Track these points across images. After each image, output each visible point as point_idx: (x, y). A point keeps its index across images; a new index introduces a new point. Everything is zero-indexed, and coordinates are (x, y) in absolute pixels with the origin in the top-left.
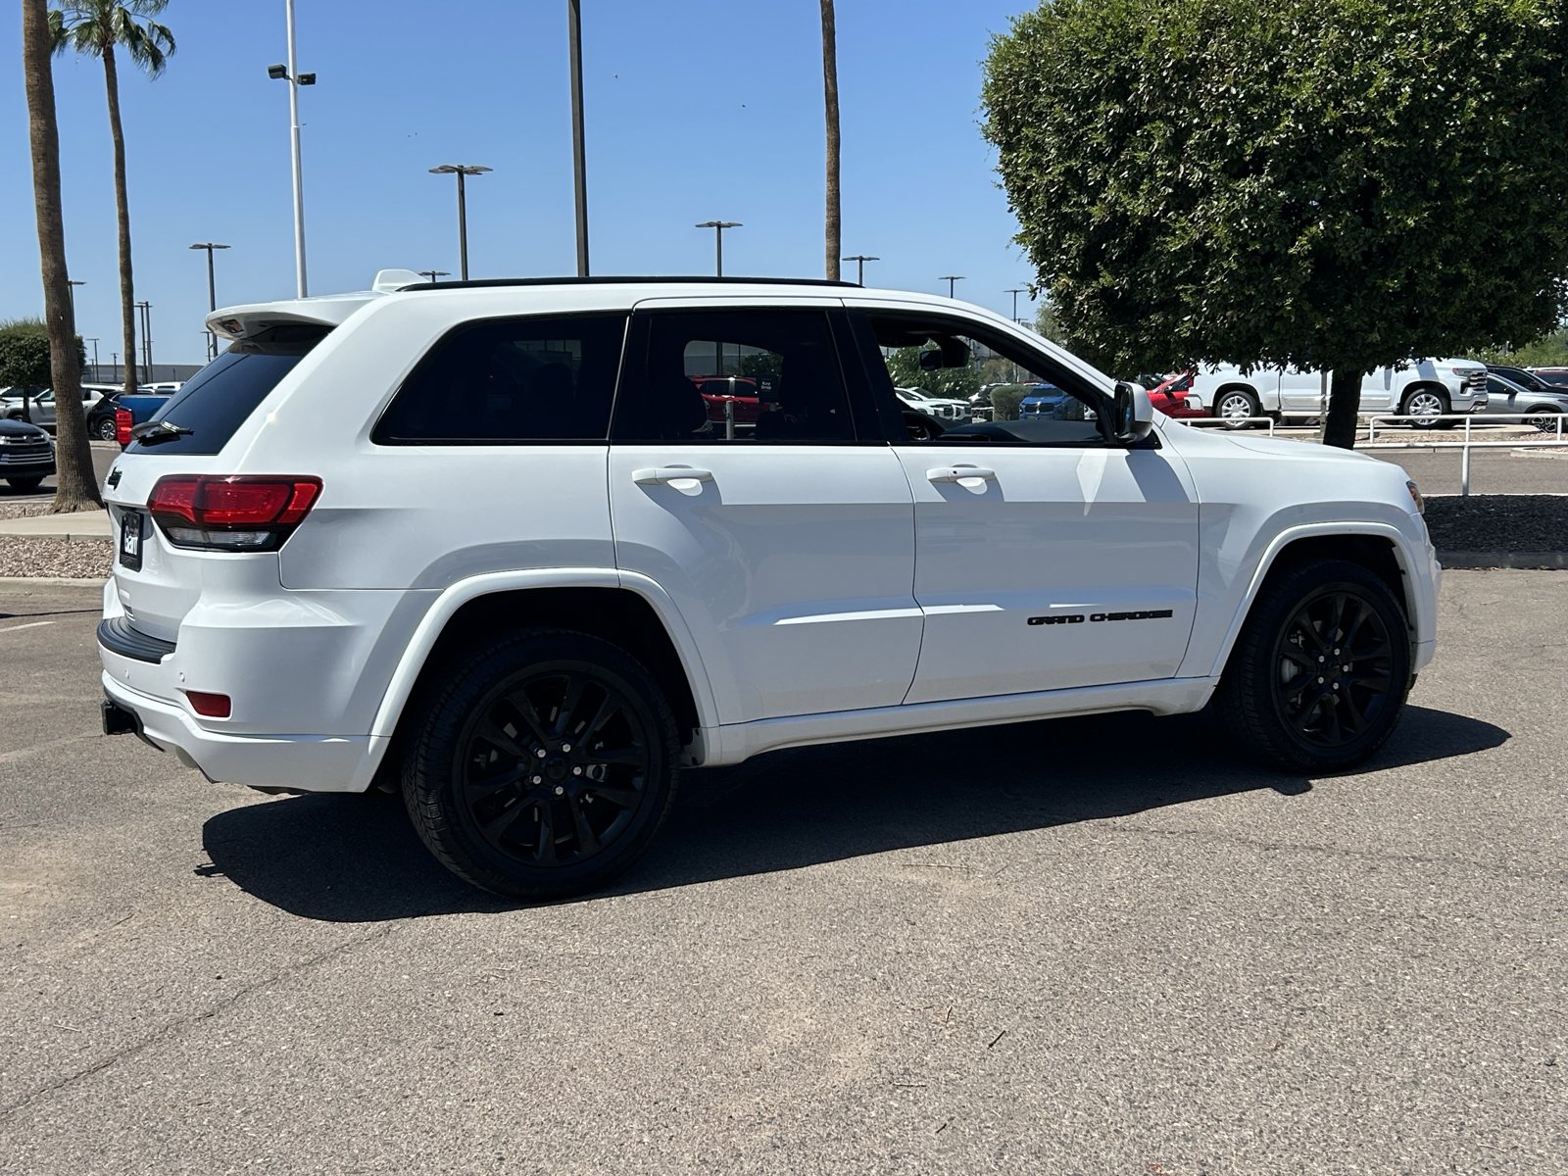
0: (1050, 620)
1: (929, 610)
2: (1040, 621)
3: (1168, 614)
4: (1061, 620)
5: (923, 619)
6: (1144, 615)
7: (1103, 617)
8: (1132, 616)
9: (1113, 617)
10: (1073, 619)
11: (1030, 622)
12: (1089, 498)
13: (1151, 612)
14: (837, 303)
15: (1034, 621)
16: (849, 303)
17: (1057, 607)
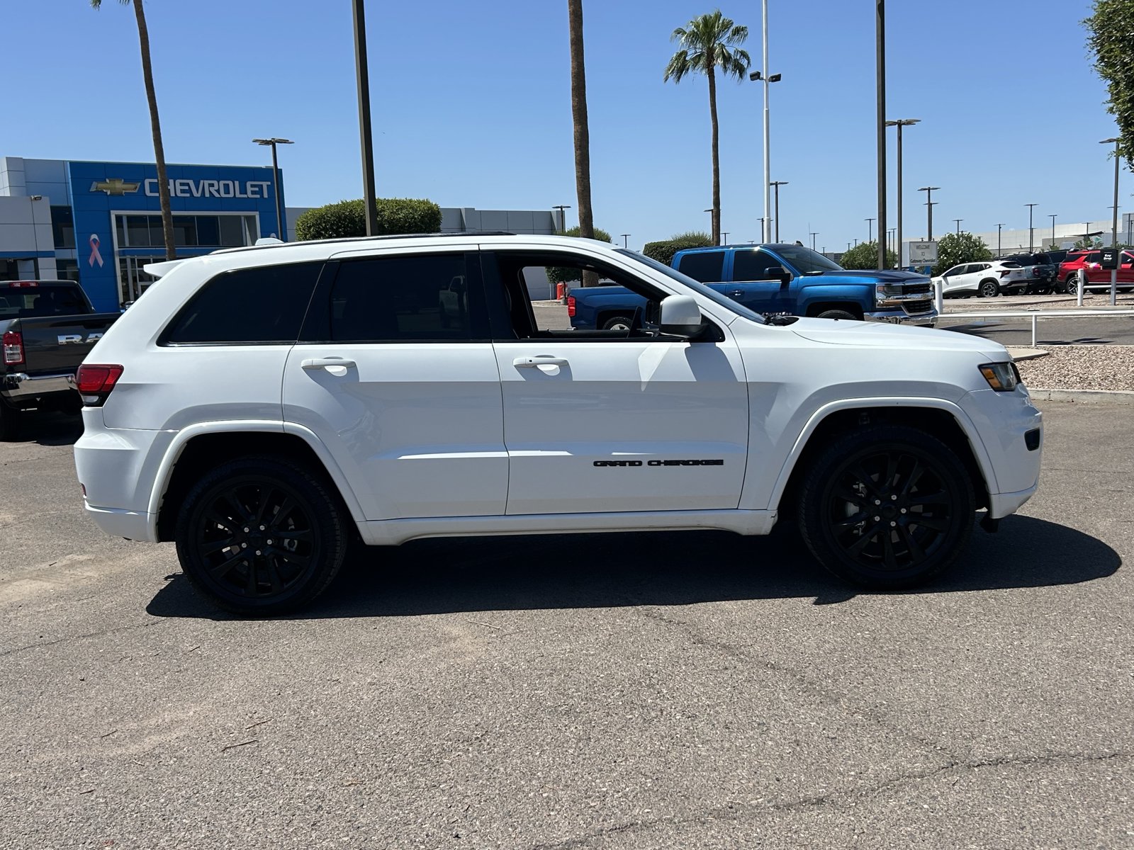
0: (613, 464)
1: (513, 453)
2: (604, 464)
3: (720, 462)
4: (623, 464)
5: (509, 459)
6: (696, 463)
7: (659, 463)
8: (686, 463)
9: (667, 463)
10: (632, 463)
11: (595, 464)
12: (645, 377)
13: (703, 461)
14: (475, 248)
15: (599, 464)
16: (483, 247)
17: (617, 455)
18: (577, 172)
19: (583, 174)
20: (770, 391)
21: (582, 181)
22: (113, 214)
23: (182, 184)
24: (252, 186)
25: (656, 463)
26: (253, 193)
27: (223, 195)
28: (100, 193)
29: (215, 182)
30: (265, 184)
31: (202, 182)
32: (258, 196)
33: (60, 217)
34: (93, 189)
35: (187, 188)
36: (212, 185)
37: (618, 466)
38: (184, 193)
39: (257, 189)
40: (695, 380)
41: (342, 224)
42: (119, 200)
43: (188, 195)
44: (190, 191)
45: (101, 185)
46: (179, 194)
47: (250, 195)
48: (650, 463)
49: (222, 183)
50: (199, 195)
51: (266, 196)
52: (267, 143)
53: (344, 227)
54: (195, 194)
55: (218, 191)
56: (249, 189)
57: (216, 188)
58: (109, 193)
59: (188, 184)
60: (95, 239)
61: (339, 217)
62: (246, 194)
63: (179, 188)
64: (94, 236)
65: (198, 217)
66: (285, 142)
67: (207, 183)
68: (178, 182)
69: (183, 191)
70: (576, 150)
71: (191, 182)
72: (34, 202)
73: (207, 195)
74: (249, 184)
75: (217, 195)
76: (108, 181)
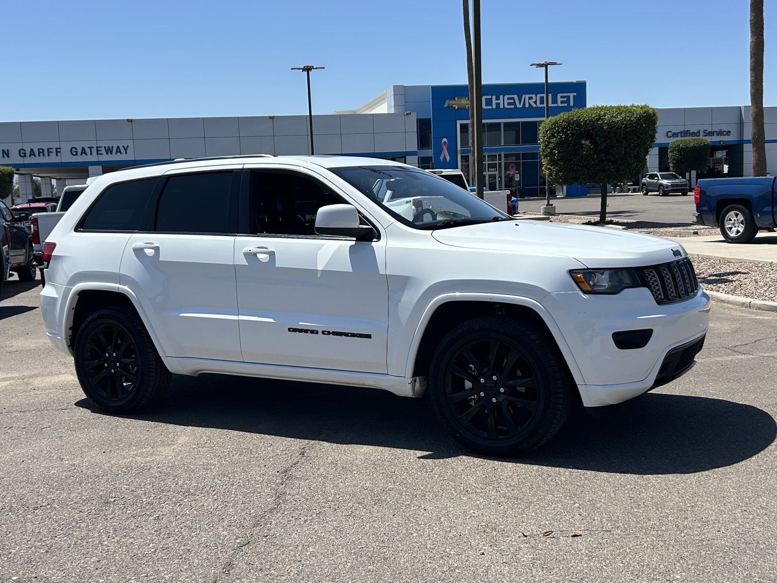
0: (300, 331)
1: (241, 318)
2: (295, 330)
3: (369, 336)
4: (306, 331)
5: (239, 321)
6: (353, 335)
7: (329, 333)
8: (346, 335)
9: (335, 333)
10: (312, 332)
11: (289, 330)
13: (357, 334)
14: (240, 167)
15: (291, 330)
16: (246, 166)
17: (303, 324)
18: (751, 77)
19: (756, 79)
20: (402, 282)
21: (755, 85)
22: (459, 123)
23: (509, 99)
24: (562, 97)
25: (327, 333)
26: (562, 102)
27: (539, 105)
28: (451, 107)
29: (534, 96)
30: (572, 95)
31: (524, 96)
32: (566, 105)
33: (424, 127)
34: (446, 105)
35: (512, 101)
36: (531, 98)
37: (303, 333)
38: (510, 105)
39: (565, 99)
40: (352, 271)
41: (570, 127)
42: (463, 113)
43: (513, 107)
44: (514, 103)
45: (451, 102)
46: (506, 106)
47: (560, 105)
48: (323, 332)
49: (539, 96)
50: (521, 106)
51: (572, 104)
52: (541, 65)
53: (572, 130)
54: (519, 106)
55: (535, 102)
56: (559, 100)
57: (534, 100)
58: (456, 108)
59: (513, 98)
60: (445, 142)
61: (569, 123)
62: (557, 103)
63: (506, 101)
64: (445, 140)
65: (523, 123)
66: (555, 64)
67: (527, 96)
68: (506, 97)
69: (509, 104)
70: (751, 58)
71: (516, 97)
72: (406, 117)
73: (527, 106)
74: (559, 95)
75: (534, 105)
76: (456, 99)
